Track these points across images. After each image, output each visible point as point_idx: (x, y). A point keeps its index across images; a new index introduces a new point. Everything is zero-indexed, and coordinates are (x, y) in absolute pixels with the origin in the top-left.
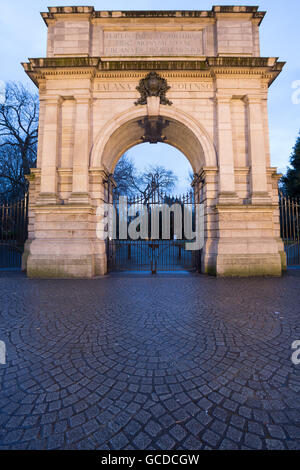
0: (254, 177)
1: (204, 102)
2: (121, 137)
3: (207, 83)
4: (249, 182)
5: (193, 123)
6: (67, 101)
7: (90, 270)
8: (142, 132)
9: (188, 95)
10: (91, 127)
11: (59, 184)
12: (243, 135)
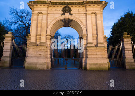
0: (99, 38)
1: (83, 14)
2: (56, 25)
3: (84, 9)
4: (97, 39)
5: (79, 21)
6: (40, 14)
8: (63, 24)
9: (78, 12)
10: (47, 22)
11: (37, 39)
12: (95, 25)
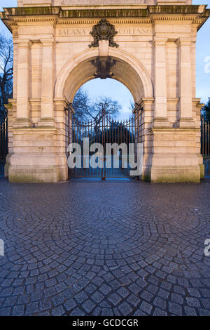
0: (182, 106)
1: (145, 44)
2: (78, 73)
3: (147, 29)
4: (178, 110)
5: (135, 63)
6: (35, 44)
7: (55, 177)
8: (95, 70)
9: (132, 39)
10: (55, 65)
11: (31, 111)
12: (175, 72)
